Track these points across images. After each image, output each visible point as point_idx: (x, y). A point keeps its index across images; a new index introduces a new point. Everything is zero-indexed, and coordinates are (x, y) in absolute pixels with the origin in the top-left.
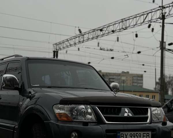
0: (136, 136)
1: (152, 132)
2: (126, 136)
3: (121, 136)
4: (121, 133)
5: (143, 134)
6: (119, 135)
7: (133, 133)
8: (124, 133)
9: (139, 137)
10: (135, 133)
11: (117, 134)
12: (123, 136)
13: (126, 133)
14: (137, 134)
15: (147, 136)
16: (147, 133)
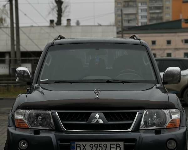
0: (100, 146)
1: (124, 143)
2: (84, 147)
3: (77, 147)
4: (76, 143)
5: (111, 144)
6: (74, 145)
7: (94, 143)
8: (81, 143)
9: (104, 149)
10: (98, 143)
11: (71, 144)
12: (80, 147)
13: (84, 143)
14: (100, 144)
15: (117, 147)
16: (117, 144)
